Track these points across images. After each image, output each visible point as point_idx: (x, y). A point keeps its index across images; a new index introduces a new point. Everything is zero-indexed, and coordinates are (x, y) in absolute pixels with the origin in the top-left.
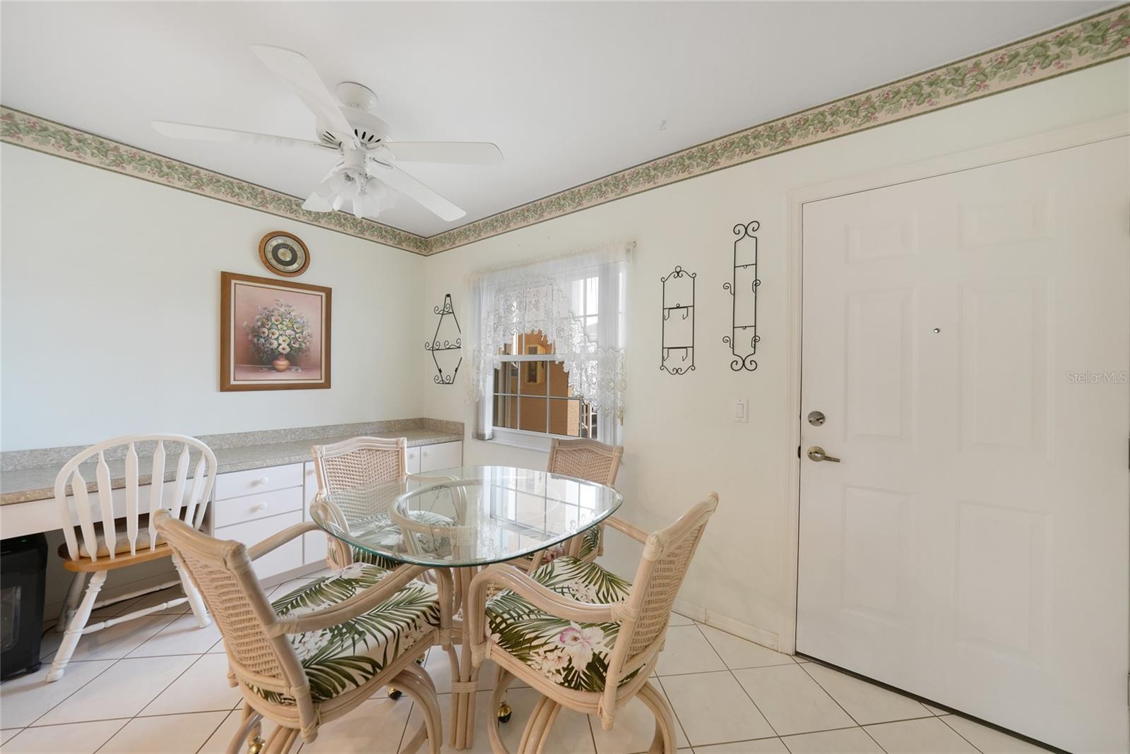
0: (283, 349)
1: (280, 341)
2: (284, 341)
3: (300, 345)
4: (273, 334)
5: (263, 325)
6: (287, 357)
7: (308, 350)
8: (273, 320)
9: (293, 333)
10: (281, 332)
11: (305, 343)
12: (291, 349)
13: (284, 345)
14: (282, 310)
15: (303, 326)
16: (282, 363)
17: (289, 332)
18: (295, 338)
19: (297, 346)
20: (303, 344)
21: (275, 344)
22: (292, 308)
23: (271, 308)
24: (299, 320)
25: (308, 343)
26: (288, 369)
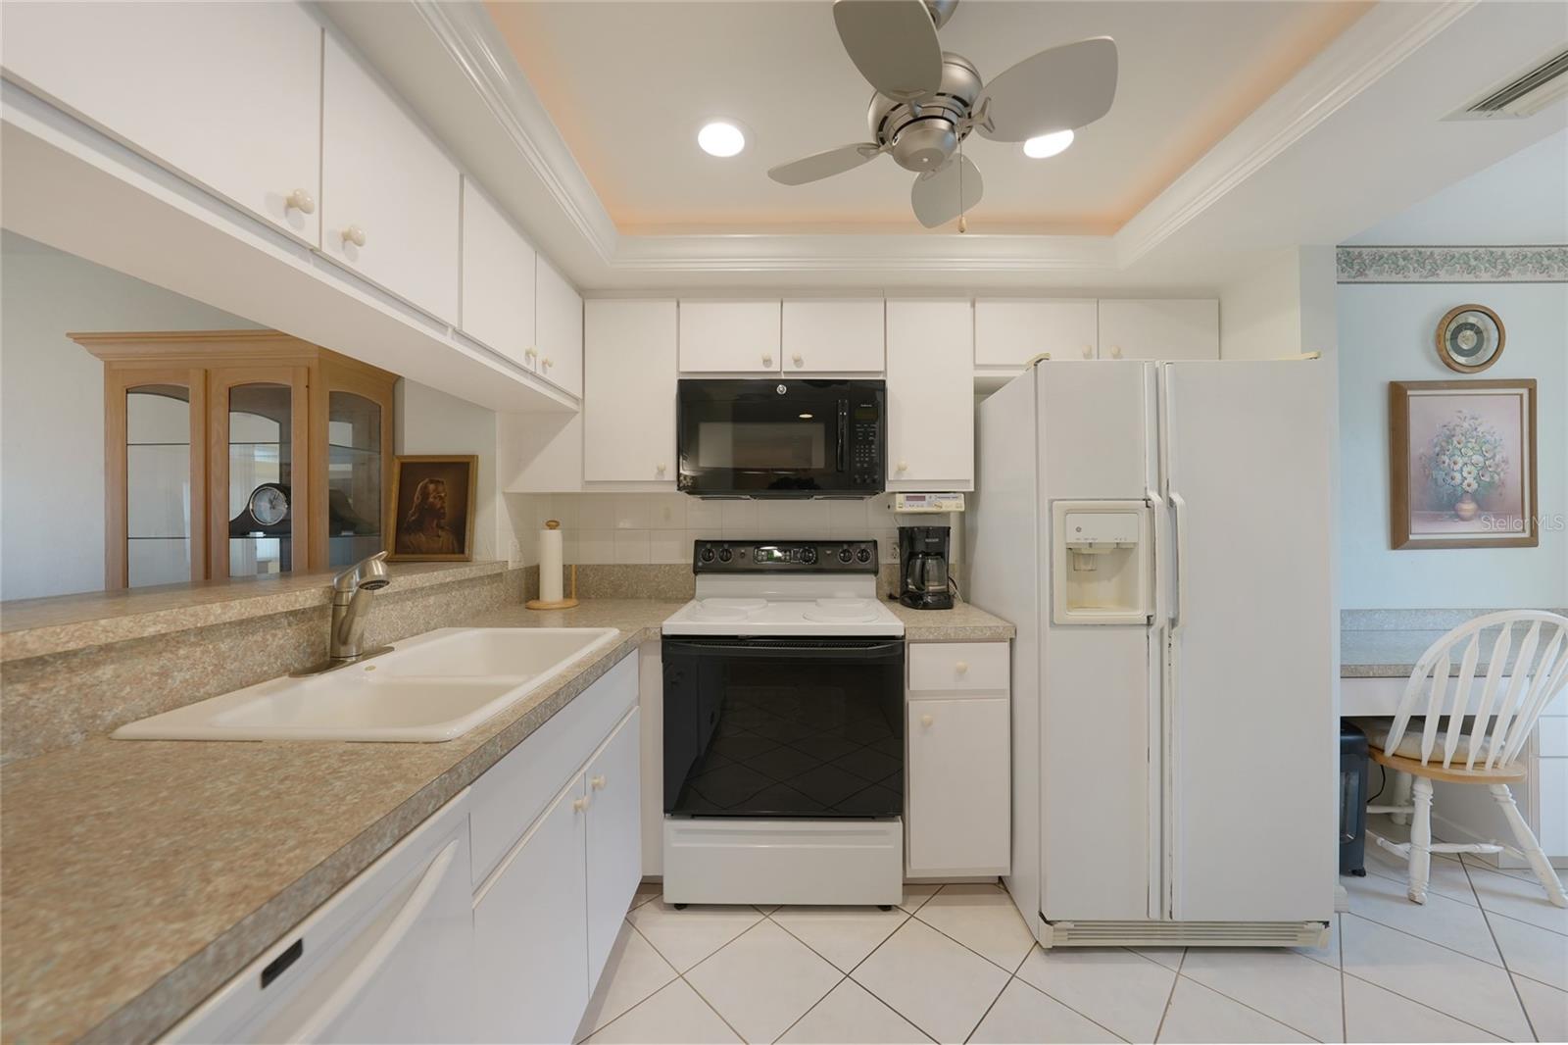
0: (1469, 485)
1: (1465, 474)
2: (1470, 473)
3: (1492, 477)
4: (1455, 463)
5: (1443, 451)
6: (1475, 497)
7: (1503, 484)
8: (1455, 442)
9: (1481, 459)
10: (1466, 459)
11: (1499, 474)
12: (1479, 486)
13: (1470, 479)
14: (1466, 425)
15: (1495, 448)
16: (1468, 507)
17: (1477, 458)
18: (1485, 467)
19: (1487, 479)
20: (1496, 477)
21: (1458, 476)
22: (1479, 420)
23: (1451, 427)
24: (1488, 437)
25: (1502, 474)
26: (1476, 516)
